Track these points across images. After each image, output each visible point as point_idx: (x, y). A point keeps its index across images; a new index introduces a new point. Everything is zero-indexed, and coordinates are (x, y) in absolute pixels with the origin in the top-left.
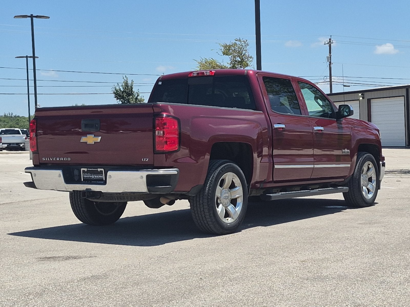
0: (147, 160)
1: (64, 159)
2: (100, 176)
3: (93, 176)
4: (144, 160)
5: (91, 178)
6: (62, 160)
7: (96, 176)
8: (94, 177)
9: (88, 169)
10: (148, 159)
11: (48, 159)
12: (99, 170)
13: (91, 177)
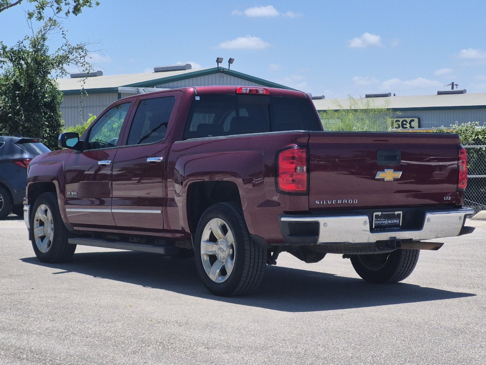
0: (449, 199)
1: (348, 202)
2: (395, 221)
3: (386, 222)
4: (446, 198)
5: (383, 224)
6: (345, 202)
7: (390, 222)
8: (388, 222)
9: (383, 213)
10: (450, 197)
11: (325, 203)
12: (396, 213)
13: (384, 222)
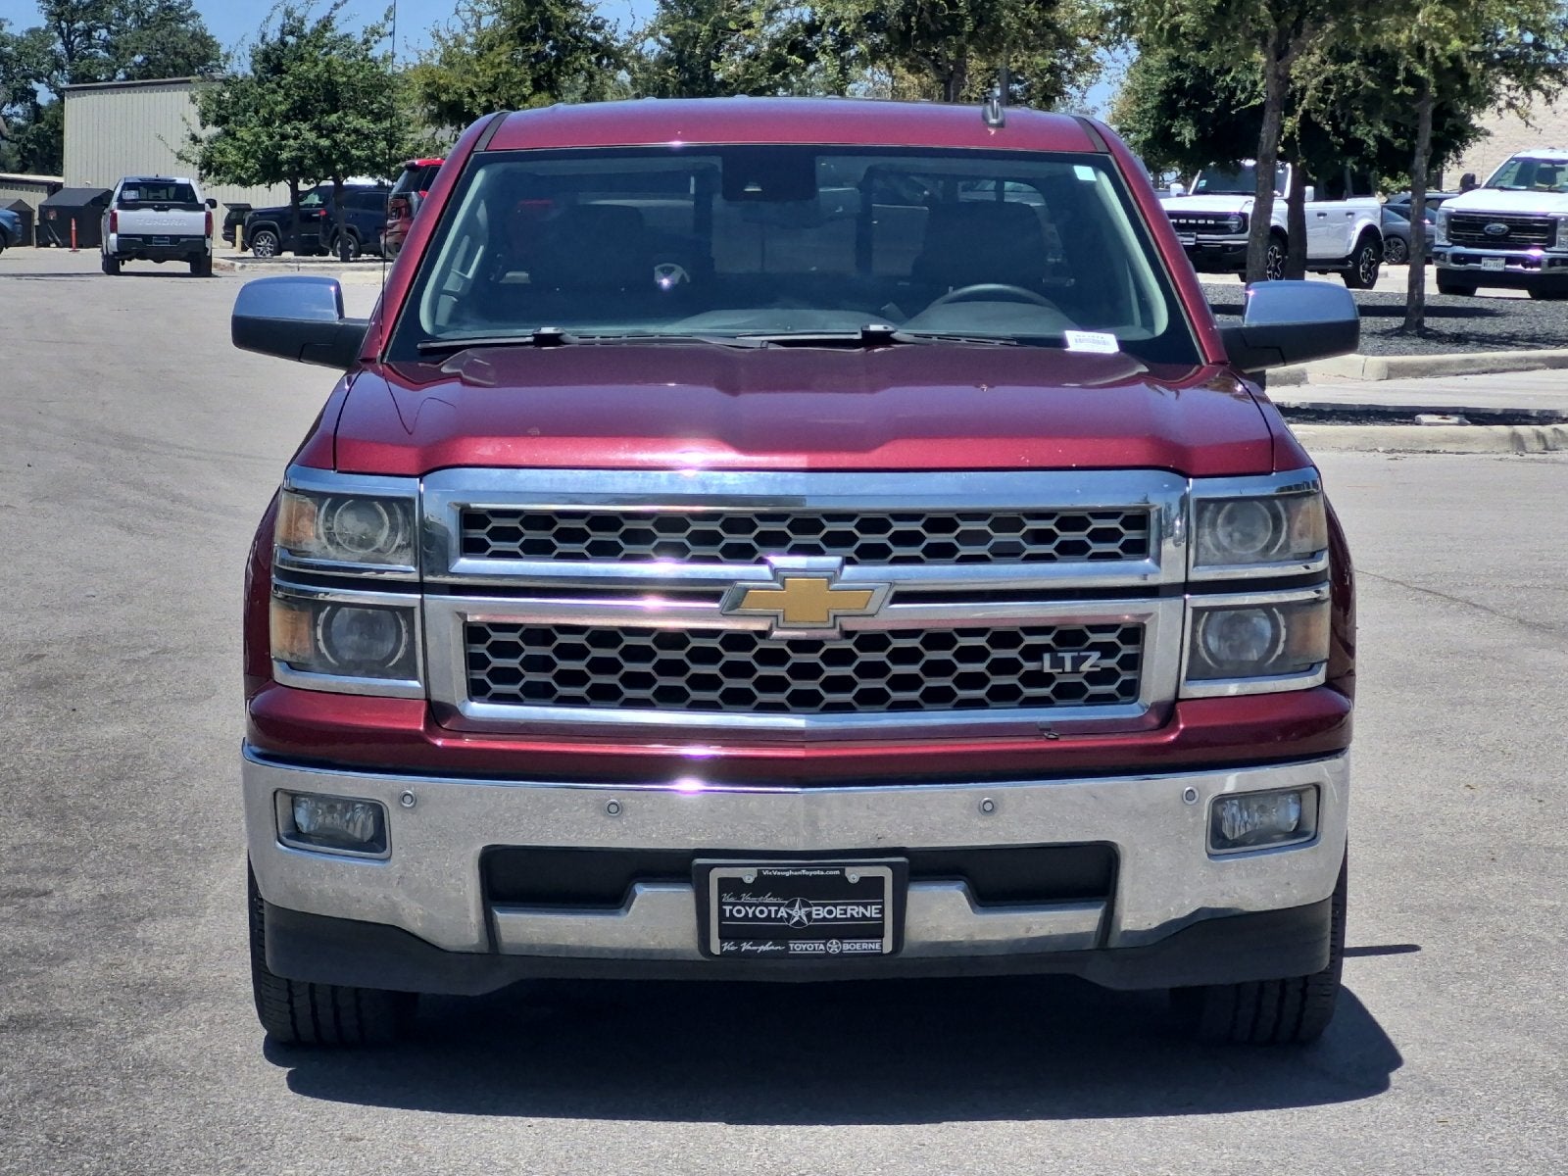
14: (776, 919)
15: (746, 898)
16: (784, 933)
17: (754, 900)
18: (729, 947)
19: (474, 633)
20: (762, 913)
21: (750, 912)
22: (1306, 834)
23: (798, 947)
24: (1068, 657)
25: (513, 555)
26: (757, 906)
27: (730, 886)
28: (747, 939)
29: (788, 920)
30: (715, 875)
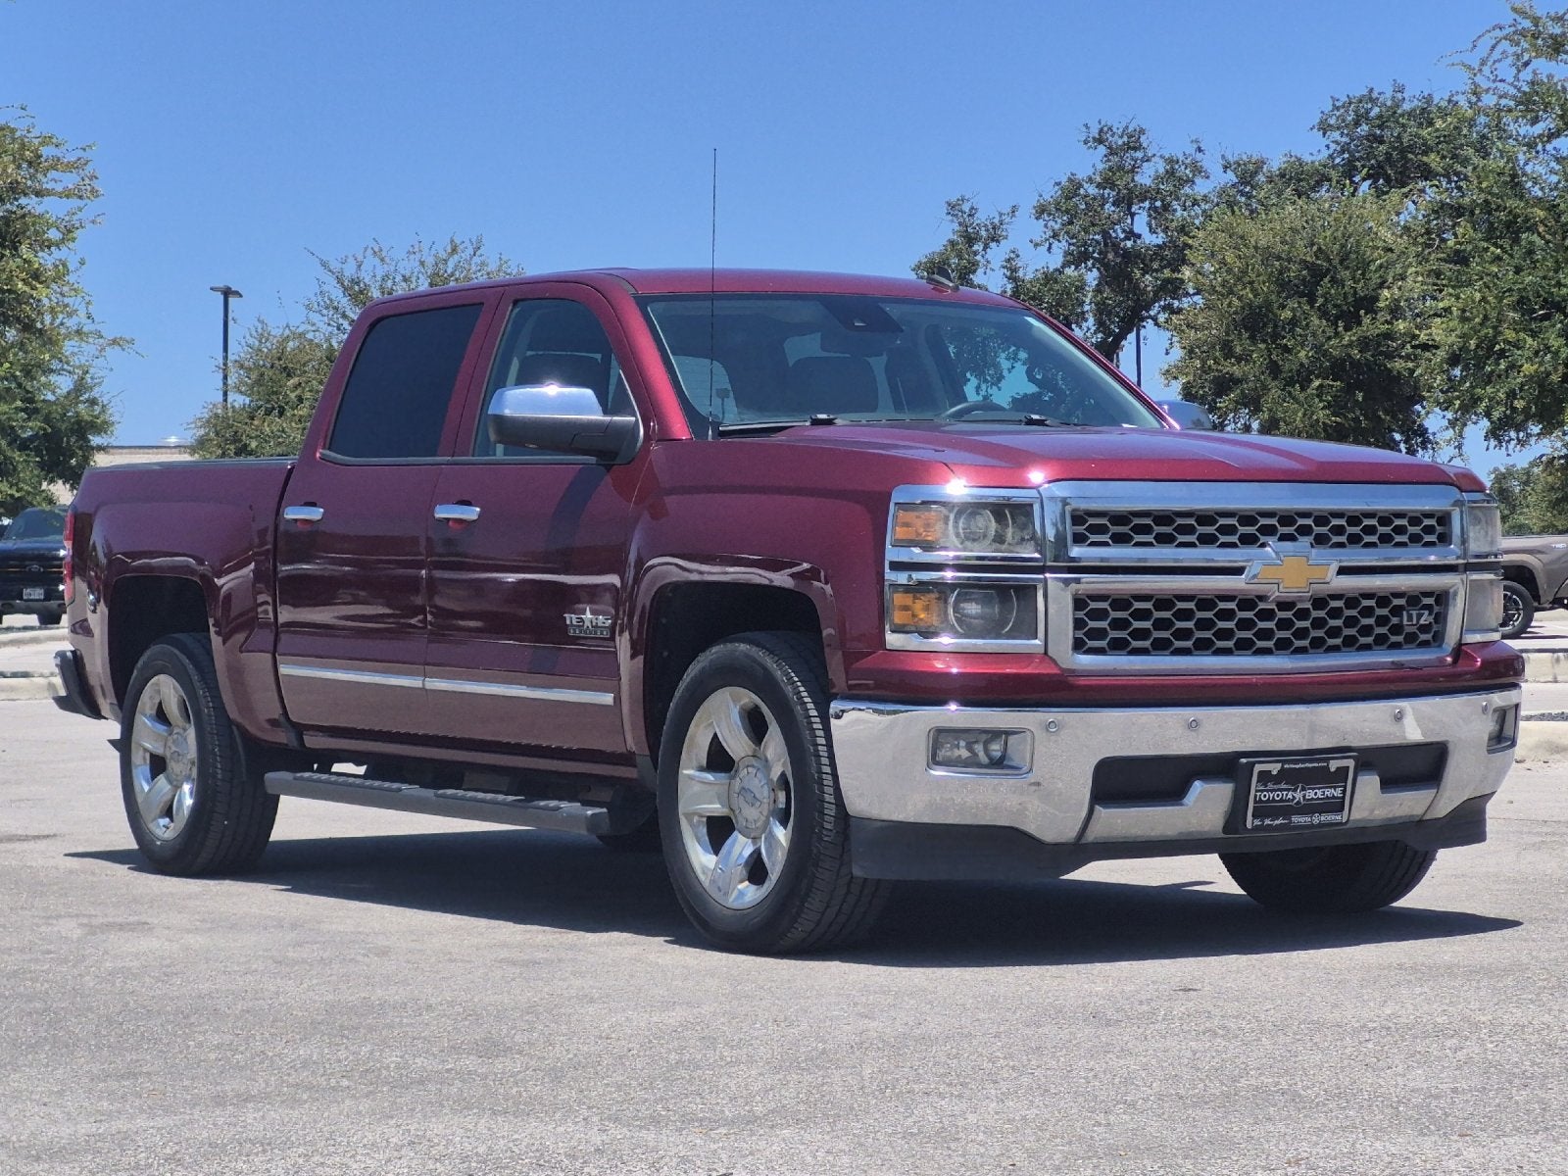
14: (1286, 801)
15: (1270, 786)
16: (1287, 810)
17: (1275, 787)
18: (1257, 822)
19: (1079, 603)
20: (1277, 796)
21: (1271, 795)
22: (1507, 739)
23: (1296, 819)
24: (1414, 613)
25: (1105, 544)
26: (1276, 791)
27: (1265, 777)
28: (1267, 817)
29: (1293, 800)
30: (1258, 768)
